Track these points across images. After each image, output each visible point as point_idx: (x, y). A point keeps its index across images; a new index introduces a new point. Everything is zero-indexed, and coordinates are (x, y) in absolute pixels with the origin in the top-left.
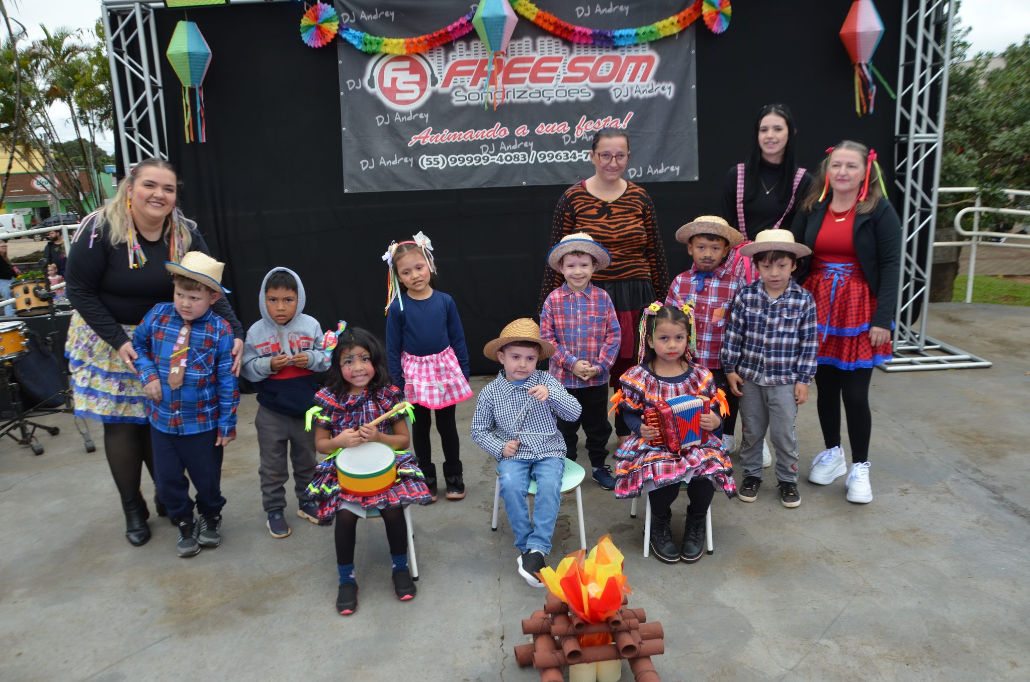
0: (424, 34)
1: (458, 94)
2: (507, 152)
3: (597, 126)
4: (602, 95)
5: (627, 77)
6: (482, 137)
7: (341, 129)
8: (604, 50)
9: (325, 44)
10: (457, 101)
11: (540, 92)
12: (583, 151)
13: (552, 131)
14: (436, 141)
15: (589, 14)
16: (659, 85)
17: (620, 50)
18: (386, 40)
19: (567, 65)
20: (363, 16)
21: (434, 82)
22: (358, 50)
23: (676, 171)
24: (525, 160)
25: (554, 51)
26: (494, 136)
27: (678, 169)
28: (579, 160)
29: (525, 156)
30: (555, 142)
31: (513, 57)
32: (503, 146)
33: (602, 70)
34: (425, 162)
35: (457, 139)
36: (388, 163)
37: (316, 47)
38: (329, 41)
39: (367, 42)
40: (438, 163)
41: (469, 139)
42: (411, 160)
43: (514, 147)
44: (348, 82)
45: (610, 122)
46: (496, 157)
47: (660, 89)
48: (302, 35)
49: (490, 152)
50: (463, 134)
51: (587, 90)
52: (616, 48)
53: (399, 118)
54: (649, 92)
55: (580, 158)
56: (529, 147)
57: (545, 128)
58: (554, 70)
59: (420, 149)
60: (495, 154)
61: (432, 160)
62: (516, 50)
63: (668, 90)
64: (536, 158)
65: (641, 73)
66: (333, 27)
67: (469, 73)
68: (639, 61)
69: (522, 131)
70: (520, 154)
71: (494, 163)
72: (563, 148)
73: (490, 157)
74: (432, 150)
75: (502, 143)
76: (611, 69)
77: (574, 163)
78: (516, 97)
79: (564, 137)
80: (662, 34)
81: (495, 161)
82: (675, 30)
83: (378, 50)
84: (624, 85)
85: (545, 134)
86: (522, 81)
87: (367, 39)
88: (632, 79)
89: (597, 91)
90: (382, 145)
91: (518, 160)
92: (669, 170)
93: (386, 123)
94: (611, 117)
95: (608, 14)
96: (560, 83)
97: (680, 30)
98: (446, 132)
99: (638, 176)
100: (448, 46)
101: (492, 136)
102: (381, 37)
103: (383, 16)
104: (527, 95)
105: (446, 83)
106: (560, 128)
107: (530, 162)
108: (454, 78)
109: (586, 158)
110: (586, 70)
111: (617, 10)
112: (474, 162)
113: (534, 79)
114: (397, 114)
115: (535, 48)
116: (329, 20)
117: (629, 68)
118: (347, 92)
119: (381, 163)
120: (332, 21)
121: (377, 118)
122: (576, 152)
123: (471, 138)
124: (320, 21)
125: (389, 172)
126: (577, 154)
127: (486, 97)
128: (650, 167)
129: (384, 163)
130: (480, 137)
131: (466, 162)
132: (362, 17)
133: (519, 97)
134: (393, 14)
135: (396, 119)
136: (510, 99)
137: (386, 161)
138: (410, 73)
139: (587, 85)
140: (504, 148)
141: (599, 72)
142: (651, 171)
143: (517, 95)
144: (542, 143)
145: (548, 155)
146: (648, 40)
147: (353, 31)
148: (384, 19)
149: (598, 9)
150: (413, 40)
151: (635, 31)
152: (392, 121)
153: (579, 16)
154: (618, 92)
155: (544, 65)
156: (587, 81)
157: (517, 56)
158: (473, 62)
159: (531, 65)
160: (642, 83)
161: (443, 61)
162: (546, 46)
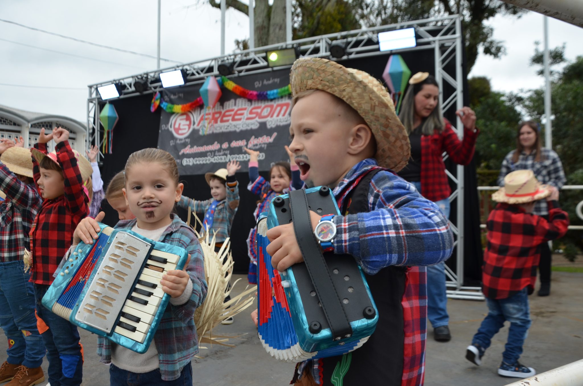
1: (202, 129)
2: (218, 156)
4: (263, 125)
5: (276, 114)
8: (267, 102)
9: (155, 110)
10: (201, 133)
11: (235, 126)
13: (238, 145)
14: (191, 152)
15: (261, 85)
17: (274, 101)
19: (249, 112)
20: (172, 97)
21: (194, 123)
22: (167, 111)
24: (225, 160)
25: (243, 104)
29: (225, 158)
30: (239, 150)
32: (217, 154)
34: (186, 162)
38: (157, 108)
39: (169, 108)
40: (190, 162)
41: (203, 150)
42: (180, 161)
43: (221, 154)
44: (162, 126)
45: (265, 139)
46: (213, 159)
48: (151, 107)
49: (211, 156)
50: (201, 148)
51: (256, 123)
52: (272, 100)
53: (179, 142)
54: (286, 121)
56: (227, 153)
57: (235, 143)
58: (242, 114)
59: (185, 156)
60: (213, 157)
61: (188, 161)
62: (228, 105)
65: (283, 112)
66: (158, 102)
68: (282, 106)
69: (225, 145)
70: (223, 157)
71: (212, 162)
73: (211, 159)
74: (188, 156)
76: (268, 112)
83: (174, 111)
84: (274, 119)
85: (234, 146)
86: (228, 121)
87: (169, 106)
88: (278, 116)
89: (261, 123)
91: (222, 160)
93: (174, 144)
94: (265, 137)
95: (269, 84)
96: (244, 121)
98: (195, 147)
100: (200, 107)
101: (213, 149)
102: (174, 105)
103: (179, 96)
104: (229, 128)
105: (198, 124)
106: (241, 143)
108: (202, 121)
110: (257, 113)
111: (274, 81)
112: (204, 161)
113: (234, 119)
114: (178, 140)
115: (235, 104)
116: (157, 100)
117: (277, 110)
118: (162, 130)
121: (171, 142)
123: (205, 150)
127: (213, 130)
130: (208, 149)
131: (201, 162)
133: (226, 129)
136: (224, 130)
138: (186, 121)
139: (257, 121)
141: (263, 113)
143: (225, 127)
144: (233, 151)
145: (235, 157)
146: (283, 94)
147: (164, 103)
148: (179, 98)
149: (265, 82)
150: (185, 105)
151: (279, 90)
152: (176, 143)
153: (256, 86)
154: (270, 123)
155: (239, 112)
156: (257, 119)
157: (227, 109)
158: (210, 114)
159: (232, 113)
160: (283, 117)
161: (198, 114)
162: (240, 103)
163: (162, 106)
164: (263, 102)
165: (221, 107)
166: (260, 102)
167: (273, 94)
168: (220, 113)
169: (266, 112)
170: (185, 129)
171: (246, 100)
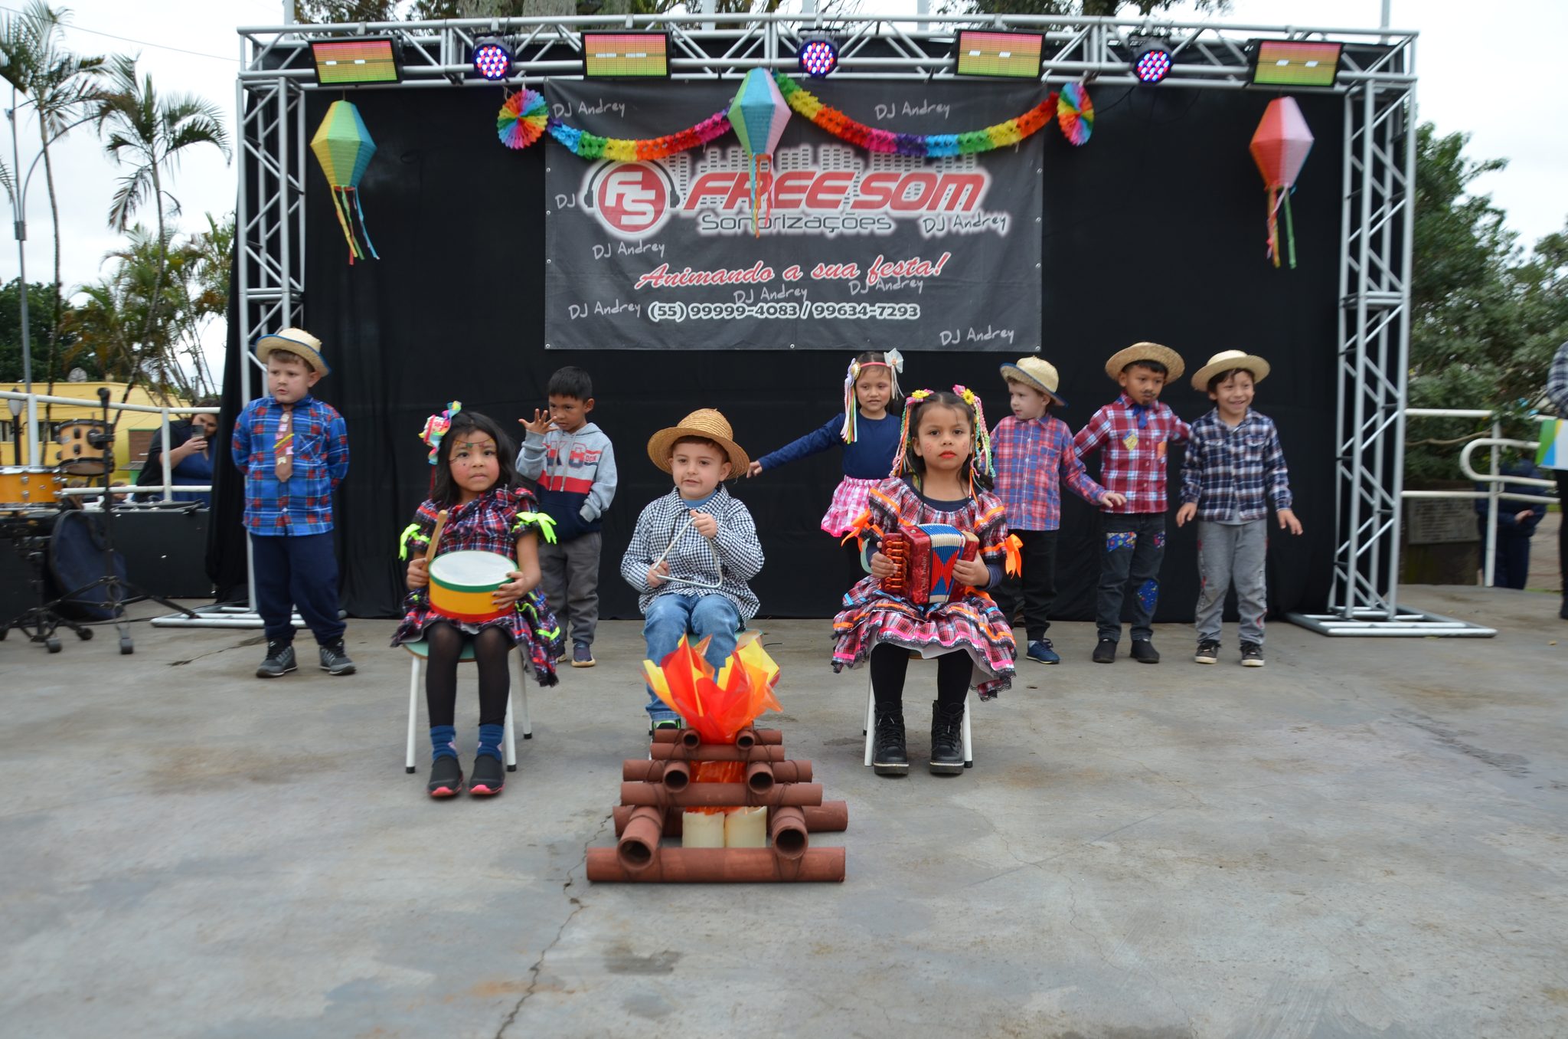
0: (662, 134)
1: (706, 219)
2: (771, 301)
3: (898, 270)
4: (907, 228)
5: (943, 203)
6: (737, 280)
7: (545, 261)
9: (528, 144)
10: (705, 229)
11: (820, 221)
12: (877, 305)
13: (835, 275)
14: (673, 283)
15: (893, 115)
17: (935, 164)
18: (611, 142)
19: (860, 185)
20: (582, 108)
21: (675, 201)
22: (572, 153)
23: (1008, 338)
24: (795, 313)
25: (842, 164)
26: (754, 280)
27: (1011, 334)
28: (871, 316)
29: (795, 308)
30: (839, 291)
31: (785, 171)
32: (765, 294)
33: (908, 193)
34: (657, 311)
35: (702, 282)
36: (606, 310)
37: (517, 147)
38: (534, 140)
39: (585, 143)
40: (675, 313)
41: (719, 282)
42: (638, 308)
43: (781, 296)
44: (557, 198)
45: (917, 266)
46: (755, 309)
47: (990, 222)
48: (500, 132)
49: (747, 301)
50: (711, 275)
51: (887, 220)
52: (930, 161)
53: (624, 250)
54: (975, 225)
55: (873, 313)
56: (802, 296)
57: (825, 270)
59: (652, 293)
60: (754, 304)
61: (667, 309)
62: (790, 161)
63: (1002, 224)
64: (811, 312)
65: (963, 198)
66: (540, 123)
67: (723, 191)
68: (961, 181)
69: (794, 273)
70: (788, 305)
71: (752, 316)
72: (849, 299)
73: (747, 308)
74: (667, 295)
75: (765, 289)
76: (921, 193)
77: (864, 320)
78: (786, 225)
79: (851, 284)
80: (996, 143)
81: (753, 313)
82: (1015, 138)
83: (599, 155)
84: (939, 215)
85: (824, 279)
86: (795, 204)
87: (585, 139)
89: (900, 222)
90: (598, 285)
91: (786, 313)
92: (998, 336)
93: (606, 256)
94: (918, 259)
95: (920, 116)
96: (848, 209)
97: (1021, 138)
98: (687, 270)
99: (954, 342)
100: (697, 155)
101: (751, 280)
102: (605, 137)
103: (610, 109)
104: (802, 223)
105: (691, 204)
106: (847, 272)
107: (802, 316)
108: (702, 196)
109: (881, 314)
110: (886, 192)
111: (934, 110)
112: (724, 314)
113: (813, 202)
114: (622, 243)
115: (815, 160)
116: (535, 113)
117: (947, 192)
118: (555, 211)
119: (597, 310)
120: (539, 114)
121: (594, 248)
122: (867, 305)
123: (722, 281)
124: (524, 114)
125: (606, 321)
126: (869, 309)
127: (746, 226)
128: (971, 329)
129: (601, 310)
130: (733, 280)
131: (713, 314)
132: (580, 110)
133: (790, 227)
134: (623, 107)
135: (620, 250)
136: (777, 228)
137: (603, 308)
138: (643, 189)
139: (886, 213)
140: (767, 295)
141: (904, 195)
142: (973, 336)
143: (788, 223)
144: (821, 291)
145: (828, 308)
146: (971, 150)
147: (562, 128)
148: (614, 113)
149: (907, 109)
150: (650, 142)
151: (962, 139)
152: (614, 253)
153: (882, 116)
154: (930, 224)
155: (828, 183)
156: (887, 207)
157: (790, 170)
158: (729, 177)
159: (810, 183)
160: (966, 213)
161: (688, 174)
162: (831, 158)
163: (558, 135)
170: (644, 213)
171: (851, 153)
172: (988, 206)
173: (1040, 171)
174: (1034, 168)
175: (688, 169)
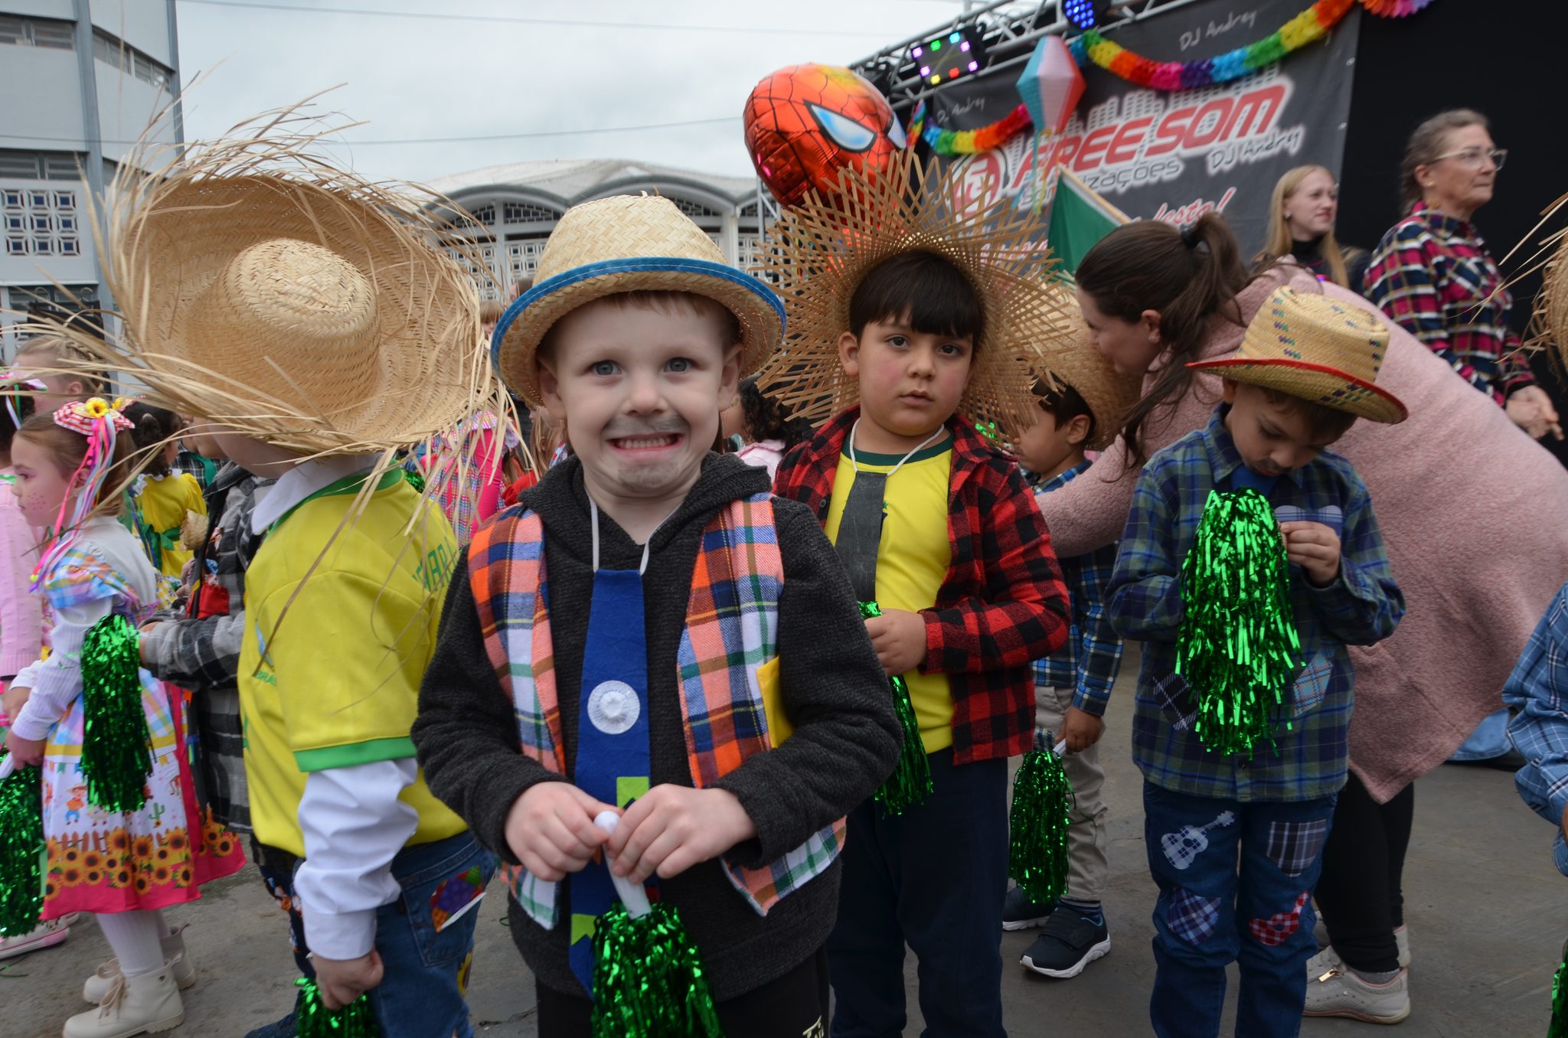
1: (1026, 194)
3: (1179, 219)
4: (1197, 165)
5: (1236, 129)
8: (1211, 92)
11: (1115, 176)
15: (1196, 41)
16: (1286, 134)
17: (1234, 87)
18: (958, 136)
19: (1157, 128)
20: (957, 110)
21: (1006, 181)
22: (936, 153)
25: (1143, 108)
31: (1092, 130)
33: (1202, 126)
39: (941, 142)
45: (1198, 208)
47: (1284, 141)
51: (1177, 163)
52: (1227, 84)
54: (1268, 148)
62: (1098, 118)
63: (1295, 141)
65: (1259, 118)
66: (918, 130)
68: (1257, 99)
76: (1215, 122)
80: (1289, 45)
83: (952, 150)
84: (1229, 145)
86: (1095, 163)
87: (941, 138)
88: (1243, 132)
89: (1189, 161)
94: (1199, 201)
95: (1224, 33)
96: (1142, 159)
103: (974, 107)
105: (1017, 182)
110: (1180, 132)
111: (1238, 22)
113: (1112, 158)
115: (1119, 112)
116: (916, 123)
117: (1241, 115)
120: (919, 122)
132: (955, 112)
134: (983, 102)
139: (1177, 155)
141: (1198, 129)
146: (1262, 61)
147: (933, 130)
148: (975, 109)
149: (1212, 30)
150: (984, 130)
151: (1249, 49)
153: (1184, 47)
154: (1218, 157)
155: (1129, 134)
156: (1179, 149)
157: (1097, 128)
159: (1110, 138)
160: (1263, 135)
161: (1020, 153)
162: (1134, 105)
163: (928, 138)
164: (1201, 94)
165: (1081, 124)
166: (1191, 96)
167: (1229, 67)
168: (1076, 141)
169: (1204, 128)
171: (1152, 93)
172: (1285, 124)
173: (1351, 61)
174: (1344, 58)
175: (1020, 148)
